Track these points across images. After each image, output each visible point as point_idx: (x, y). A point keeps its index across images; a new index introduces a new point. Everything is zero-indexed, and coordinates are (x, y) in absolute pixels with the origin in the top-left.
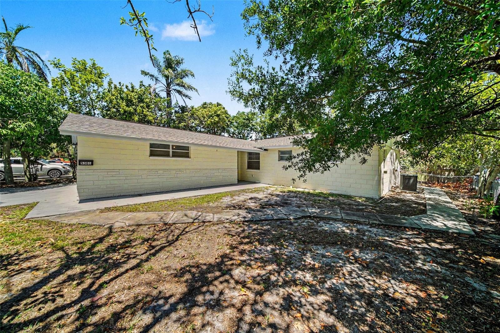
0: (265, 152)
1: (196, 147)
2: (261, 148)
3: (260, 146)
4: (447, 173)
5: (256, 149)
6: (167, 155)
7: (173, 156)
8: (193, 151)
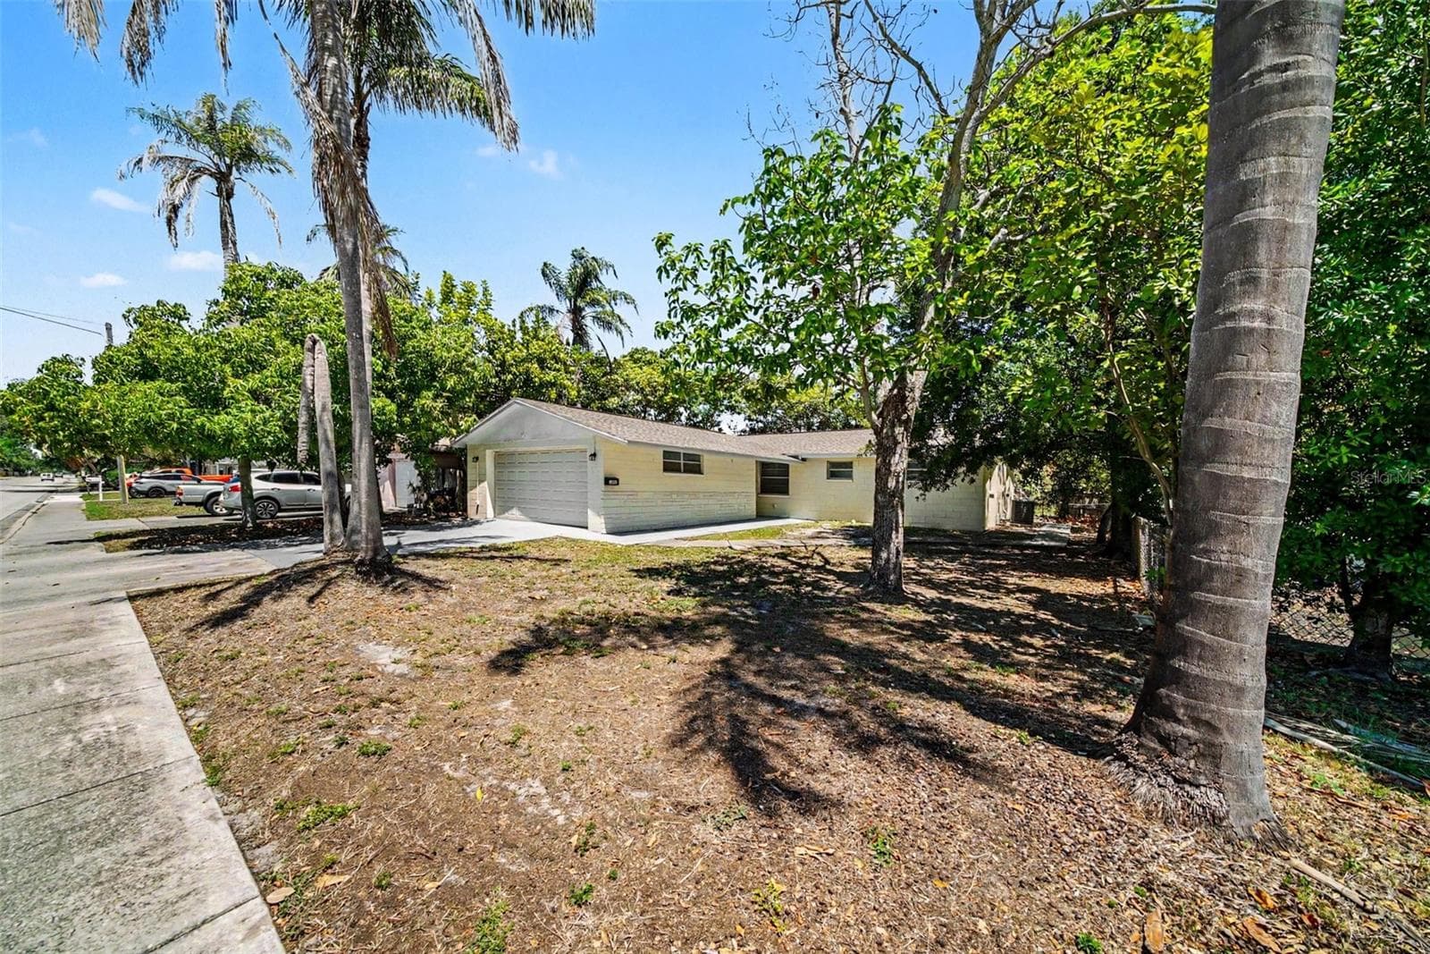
0: (802, 465)
1: (714, 457)
2: (796, 457)
3: (792, 453)
4: (1087, 500)
5: (786, 458)
6: (678, 471)
7: (685, 472)
8: (706, 462)
